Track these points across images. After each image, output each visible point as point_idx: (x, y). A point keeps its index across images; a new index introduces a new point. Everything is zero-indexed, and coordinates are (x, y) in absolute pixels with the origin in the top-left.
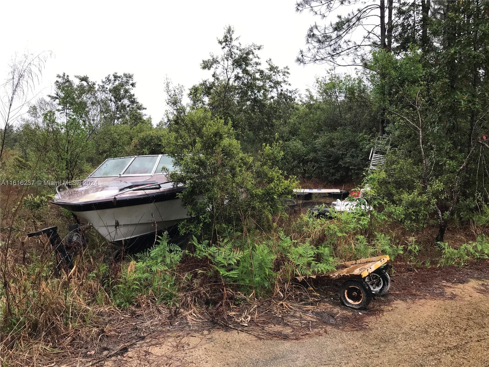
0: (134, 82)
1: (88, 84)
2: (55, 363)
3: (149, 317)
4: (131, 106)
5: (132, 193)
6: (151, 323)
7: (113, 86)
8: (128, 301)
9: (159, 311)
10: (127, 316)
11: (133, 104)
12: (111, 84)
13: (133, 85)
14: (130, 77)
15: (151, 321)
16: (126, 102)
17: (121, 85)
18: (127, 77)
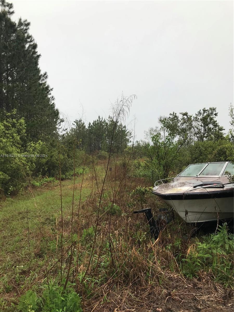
0: (216, 112)
1: (187, 117)
2: (135, 309)
3: (207, 292)
4: (214, 129)
5: (202, 190)
6: (208, 297)
7: (203, 117)
8: (192, 274)
9: (216, 289)
10: (190, 286)
11: (216, 127)
12: (201, 116)
13: (216, 115)
14: (214, 109)
15: (208, 296)
16: (211, 126)
17: (208, 115)
18: (211, 110)
